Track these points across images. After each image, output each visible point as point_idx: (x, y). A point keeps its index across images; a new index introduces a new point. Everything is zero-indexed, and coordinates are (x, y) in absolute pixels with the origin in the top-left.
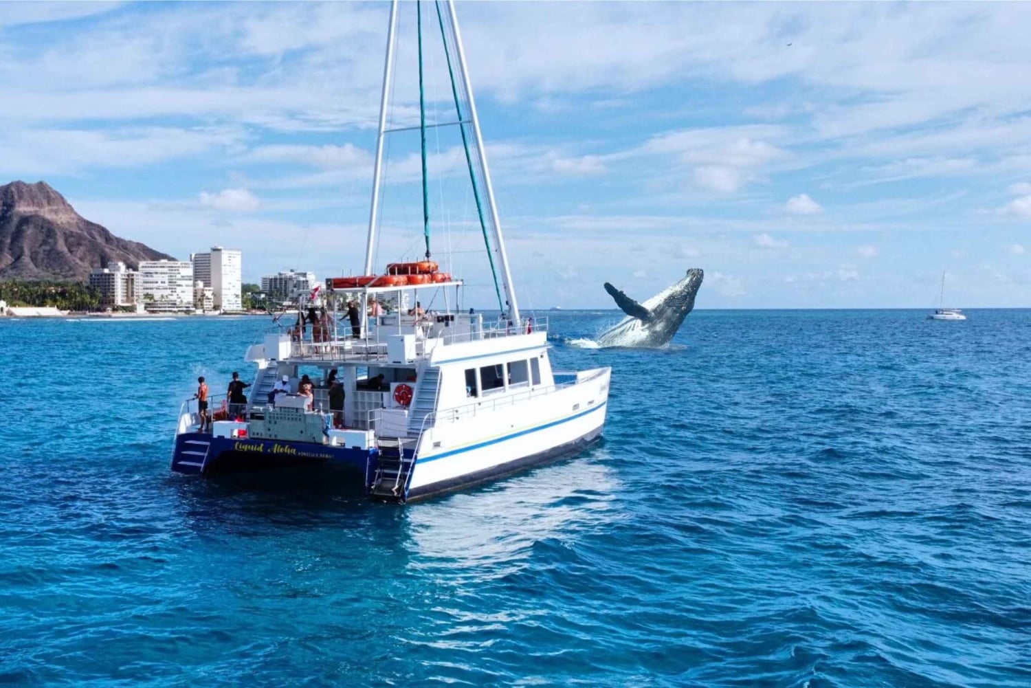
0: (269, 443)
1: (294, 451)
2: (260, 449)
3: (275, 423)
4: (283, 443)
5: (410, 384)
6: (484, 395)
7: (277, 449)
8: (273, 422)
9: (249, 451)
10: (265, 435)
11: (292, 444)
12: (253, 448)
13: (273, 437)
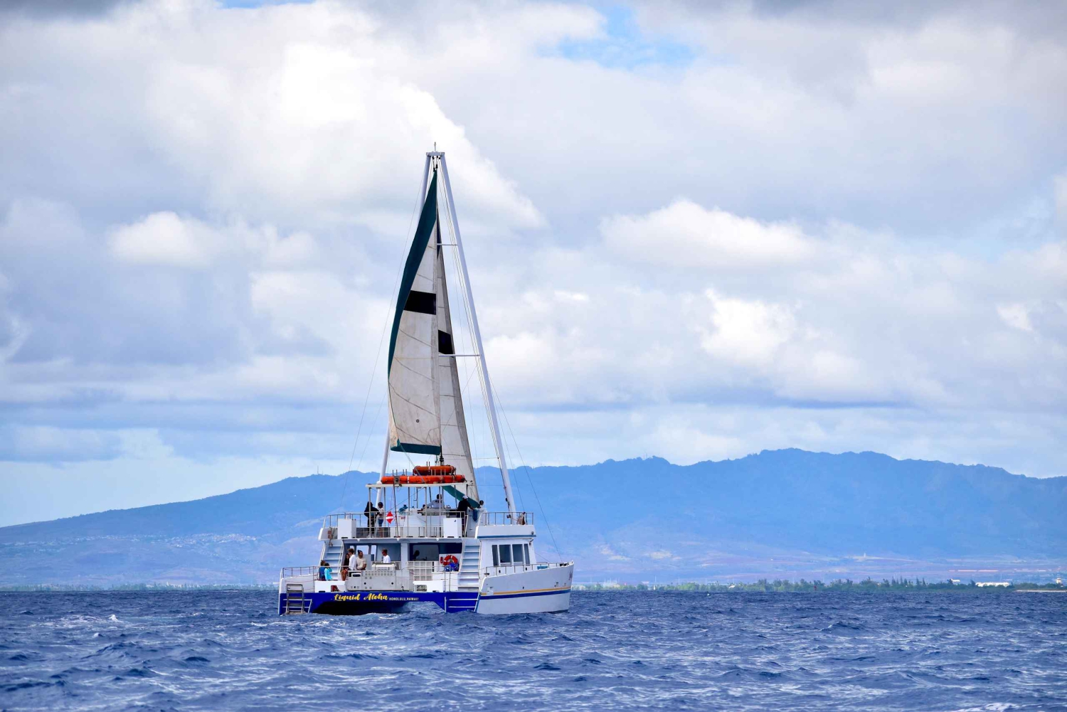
0: (364, 593)
1: (386, 598)
2: (357, 598)
3: (371, 578)
4: (376, 593)
5: (456, 555)
6: (502, 566)
7: (371, 597)
8: (368, 578)
9: (347, 601)
10: (362, 588)
11: (384, 593)
12: (350, 598)
13: (368, 589)
